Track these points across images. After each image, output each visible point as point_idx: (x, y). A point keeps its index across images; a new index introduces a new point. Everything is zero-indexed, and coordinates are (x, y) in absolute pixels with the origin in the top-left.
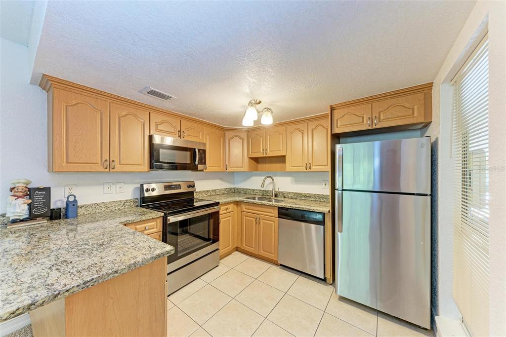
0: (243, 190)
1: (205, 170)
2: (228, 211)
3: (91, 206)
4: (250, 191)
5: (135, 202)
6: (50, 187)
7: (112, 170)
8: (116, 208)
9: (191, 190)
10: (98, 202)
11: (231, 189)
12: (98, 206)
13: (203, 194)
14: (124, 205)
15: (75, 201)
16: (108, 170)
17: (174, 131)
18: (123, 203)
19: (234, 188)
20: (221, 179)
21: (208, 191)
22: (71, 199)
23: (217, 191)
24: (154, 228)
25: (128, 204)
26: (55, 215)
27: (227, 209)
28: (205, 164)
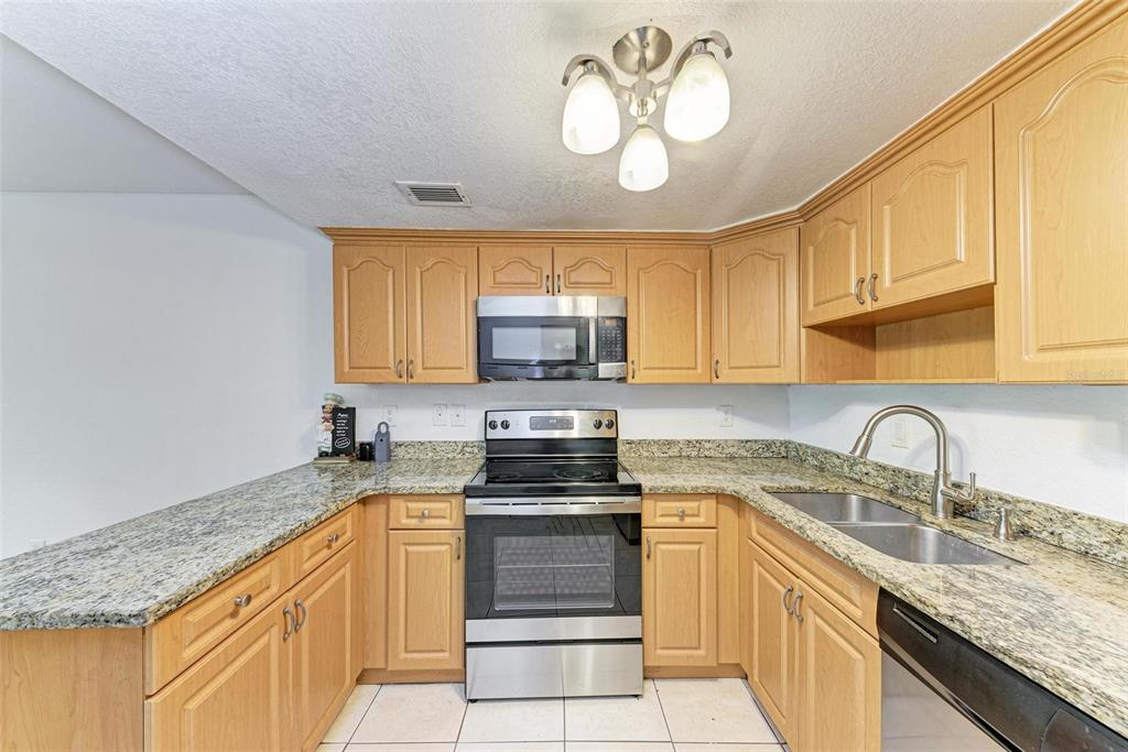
0: (816, 452)
1: (630, 380)
2: (688, 521)
3: (412, 444)
4: (837, 461)
5: (481, 448)
6: (354, 409)
7: (410, 381)
8: (449, 456)
9: (605, 433)
10: (422, 440)
11: (768, 445)
12: (422, 448)
13: (655, 448)
14: (462, 452)
15: (388, 433)
16: (404, 379)
17: (534, 281)
18: (460, 448)
19: (786, 444)
20: (727, 408)
21: (670, 443)
22: (383, 430)
23: (707, 445)
24: (444, 517)
25: (469, 450)
26: (366, 453)
27: (682, 515)
28: (625, 359)
